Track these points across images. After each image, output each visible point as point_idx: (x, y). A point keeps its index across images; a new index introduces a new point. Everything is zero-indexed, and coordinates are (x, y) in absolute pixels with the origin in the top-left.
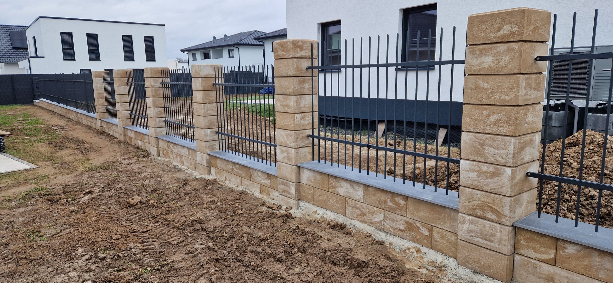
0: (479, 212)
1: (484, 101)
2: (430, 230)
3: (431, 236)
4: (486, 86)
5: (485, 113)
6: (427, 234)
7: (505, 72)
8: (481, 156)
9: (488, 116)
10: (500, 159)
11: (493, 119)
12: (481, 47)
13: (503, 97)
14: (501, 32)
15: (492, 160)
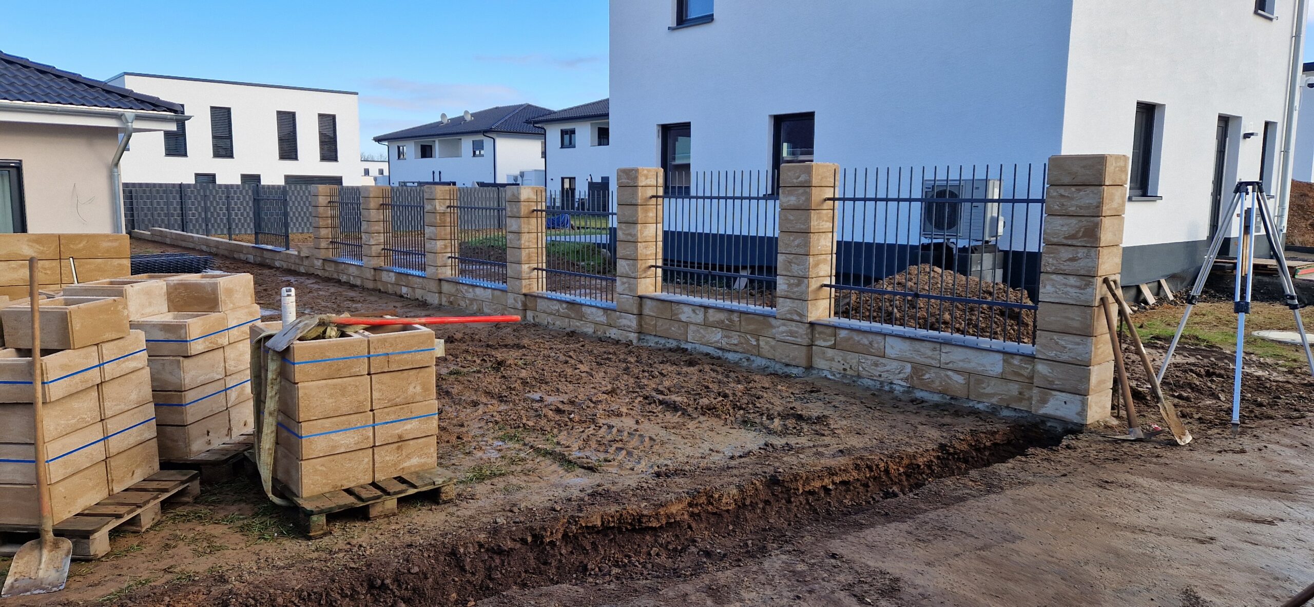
0: (789, 316)
1: (791, 230)
2: (758, 340)
3: (758, 345)
4: (792, 218)
5: (792, 238)
6: (755, 343)
7: (803, 208)
8: (789, 271)
9: (793, 241)
10: (801, 273)
11: (796, 242)
12: (788, 189)
13: (802, 226)
14: (800, 179)
15: (796, 274)
